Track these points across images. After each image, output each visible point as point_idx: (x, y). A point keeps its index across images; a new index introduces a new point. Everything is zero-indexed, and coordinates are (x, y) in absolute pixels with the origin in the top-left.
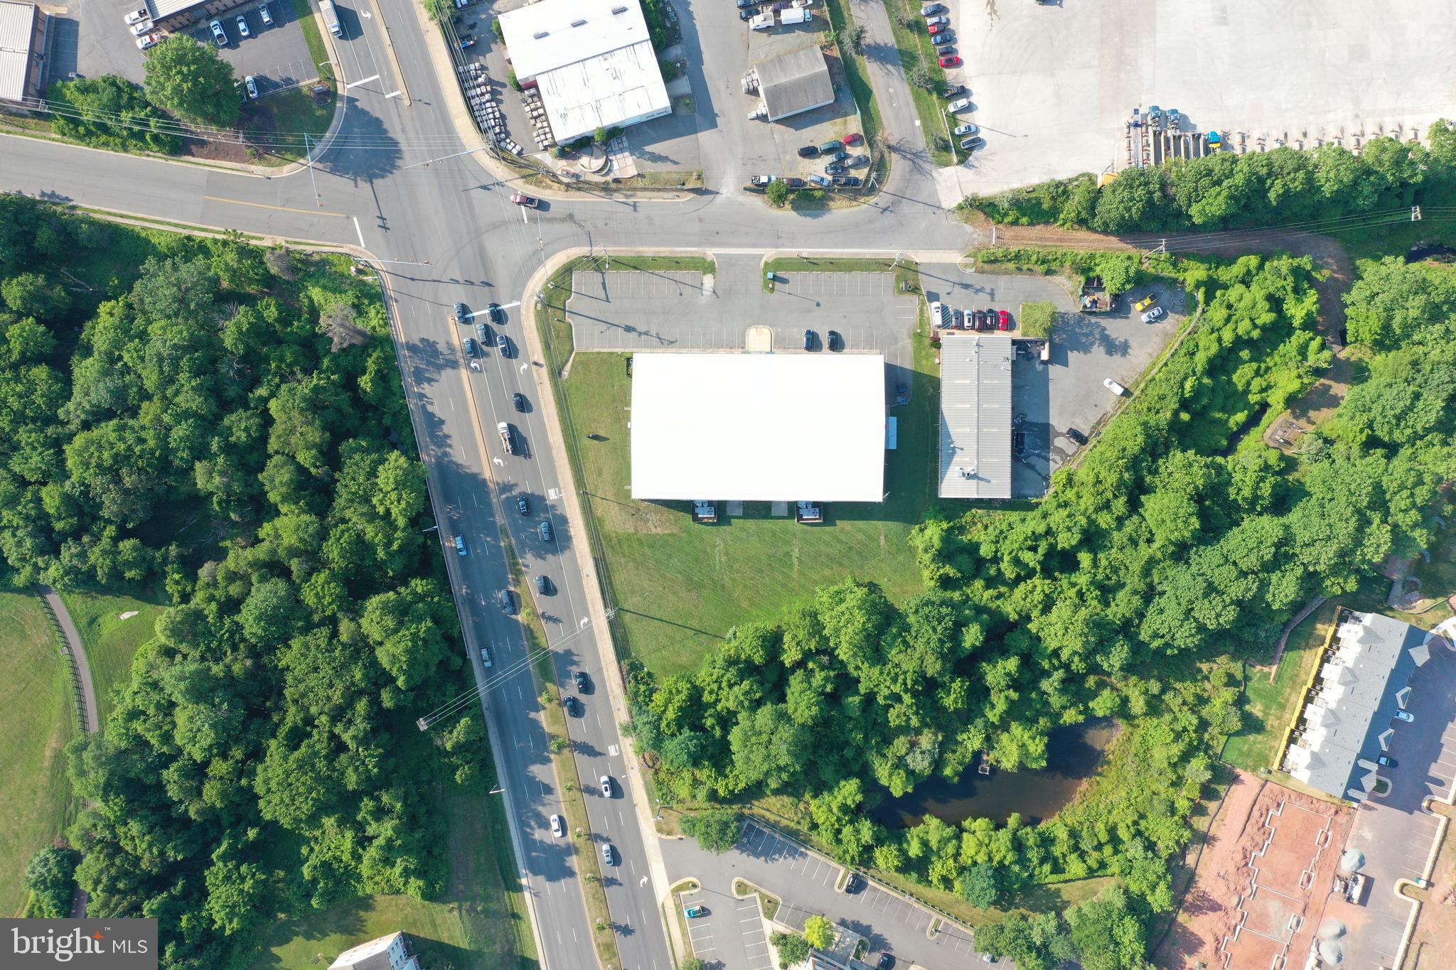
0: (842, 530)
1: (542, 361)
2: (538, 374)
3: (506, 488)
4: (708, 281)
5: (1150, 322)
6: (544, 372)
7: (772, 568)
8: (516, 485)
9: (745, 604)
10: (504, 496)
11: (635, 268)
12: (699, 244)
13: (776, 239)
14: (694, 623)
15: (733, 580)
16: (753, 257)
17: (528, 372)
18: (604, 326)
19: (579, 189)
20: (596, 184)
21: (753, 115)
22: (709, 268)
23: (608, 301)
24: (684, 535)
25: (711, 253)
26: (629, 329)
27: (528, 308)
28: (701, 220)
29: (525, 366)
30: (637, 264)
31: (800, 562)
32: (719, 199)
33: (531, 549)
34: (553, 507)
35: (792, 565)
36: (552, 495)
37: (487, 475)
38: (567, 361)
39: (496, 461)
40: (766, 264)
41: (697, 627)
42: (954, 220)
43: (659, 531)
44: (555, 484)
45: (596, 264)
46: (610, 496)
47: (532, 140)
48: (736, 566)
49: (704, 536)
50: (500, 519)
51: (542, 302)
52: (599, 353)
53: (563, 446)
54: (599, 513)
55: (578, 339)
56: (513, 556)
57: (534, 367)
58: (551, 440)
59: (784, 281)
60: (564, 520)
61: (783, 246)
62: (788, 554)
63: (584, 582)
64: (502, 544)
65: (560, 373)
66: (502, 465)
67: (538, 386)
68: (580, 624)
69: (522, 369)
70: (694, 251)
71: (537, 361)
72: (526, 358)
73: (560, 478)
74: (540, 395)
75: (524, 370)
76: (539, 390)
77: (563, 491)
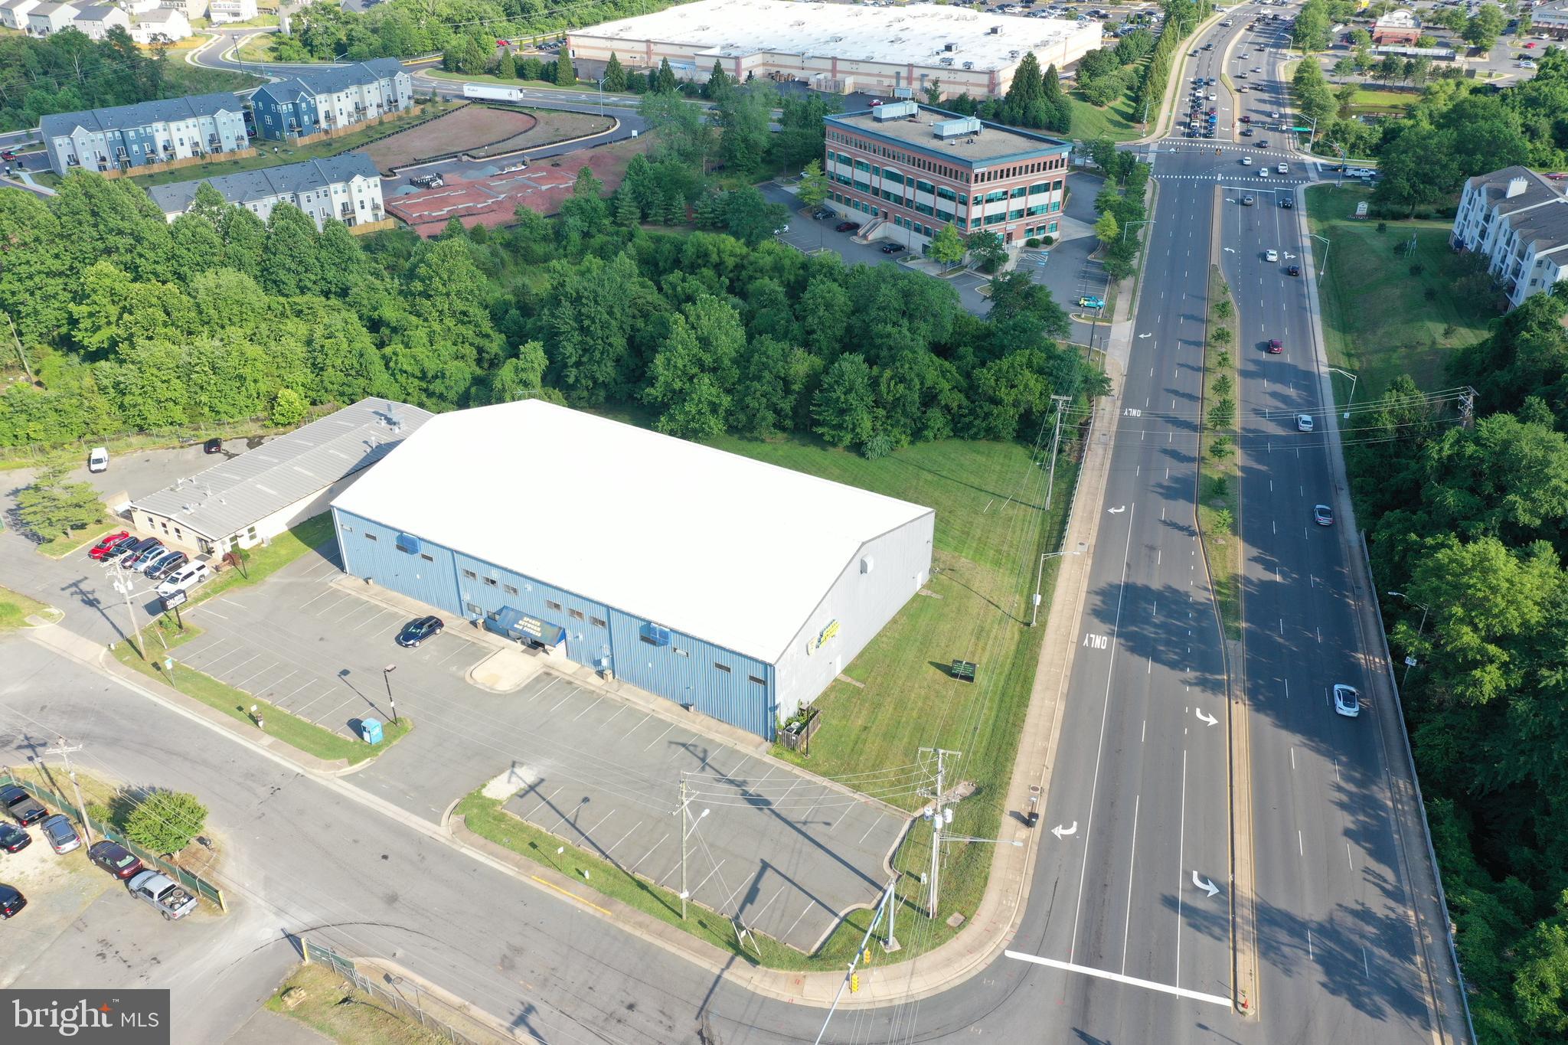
1: (1008, 824)
2: (1031, 801)
4: (500, 789)
6: (1015, 799)
8: (1187, 682)
10: (1218, 677)
13: (282, 792)
16: (365, 782)
17: (1058, 816)
18: (814, 828)
22: (474, 807)
23: (765, 866)
25: (443, 830)
26: (759, 802)
27: (991, 932)
28: (392, 899)
29: (1059, 831)
32: (298, 920)
33: (1188, 603)
34: (1111, 634)
36: (1102, 642)
37: (1241, 711)
39: (1212, 721)
44: (1084, 653)
50: (1235, 648)
51: (942, 927)
52: (856, 788)
56: (1225, 604)
57: (1037, 818)
58: (1060, 707)
61: (285, 773)
63: (1092, 540)
64: (1244, 623)
65: (978, 791)
66: (1198, 710)
67: (1047, 787)
68: (1128, 509)
69: (1072, 831)
70: (472, 845)
71: (1023, 825)
72: (1049, 844)
73: (1071, 655)
74: (1047, 775)
75: (1067, 826)
76: (1044, 784)
77: (1074, 637)
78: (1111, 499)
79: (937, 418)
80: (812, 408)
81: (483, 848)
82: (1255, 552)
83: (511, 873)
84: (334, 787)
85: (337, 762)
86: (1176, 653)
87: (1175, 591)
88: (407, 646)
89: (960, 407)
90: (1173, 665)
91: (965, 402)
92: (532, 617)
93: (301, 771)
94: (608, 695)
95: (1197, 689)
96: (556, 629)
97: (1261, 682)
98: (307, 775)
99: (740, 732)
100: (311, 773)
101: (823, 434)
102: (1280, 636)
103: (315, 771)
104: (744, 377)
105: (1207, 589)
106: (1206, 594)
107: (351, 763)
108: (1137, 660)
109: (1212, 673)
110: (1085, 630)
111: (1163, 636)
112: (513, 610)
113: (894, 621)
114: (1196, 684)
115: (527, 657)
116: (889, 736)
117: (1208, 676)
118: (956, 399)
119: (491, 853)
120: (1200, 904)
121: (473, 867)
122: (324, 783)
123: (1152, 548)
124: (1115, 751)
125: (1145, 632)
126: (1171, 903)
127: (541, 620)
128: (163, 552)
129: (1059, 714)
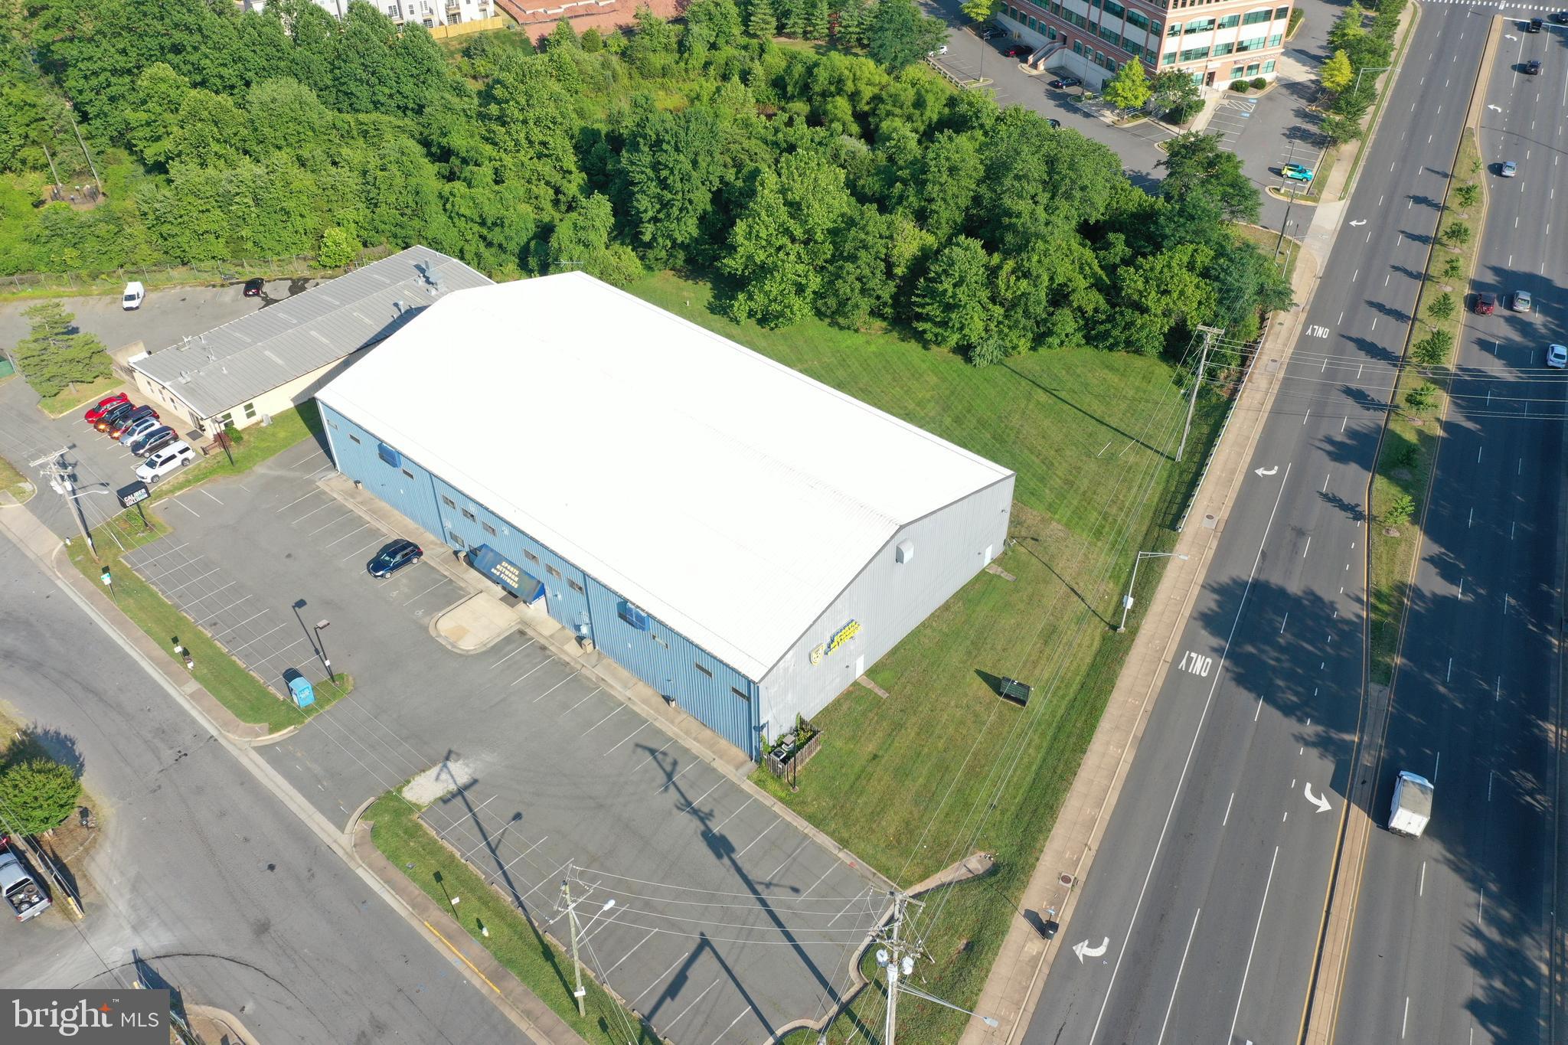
1: (1020, 926)
2: (1056, 901)
4: (424, 789)
6: (1035, 896)
8: (1300, 739)
10: (1347, 737)
13: (188, 760)
14: (1042, 398)
16: (279, 759)
17: (1085, 930)
22: (388, 811)
23: (704, 943)
25: (345, 835)
26: (720, 846)
28: (262, 928)
29: (1082, 950)
33: (1331, 619)
34: (1218, 651)
36: (1204, 665)
38: (947, 885)
39: (1324, 806)
40: (275, 726)
44: (1177, 678)
46: (1059, 587)
50: (1378, 697)
52: (844, 843)
53: (1105, 725)
56: (1377, 628)
57: (1057, 927)
58: (1128, 756)
61: (199, 734)
63: (1224, 514)
64: (1399, 659)
65: (993, 871)
66: (1309, 786)
67: (1082, 878)
68: (1281, 472)
69: (1100, 952)
70: (370, 866)
71: (1038, 934)
72: (1064, 968)
73: (1158, 681)
74: (1087, 859)
75: (1093, 945)
76: (1081, 873)
77: (1169, 655)
78: (1262, 456)
79: (1066, 322)
80: (914, 299)
81: (380, 872)
82: (1436, 549)
83: (403, 913)
84: (244, 761)
85: (257, 727)
86: (1296, 694)
87: (1317, 599)
88: (376, 577)
89: (1096, 310)
90: (1288, 710)
91: (1103, 304)
92: (511, 563)
93: (214, 732)
94: (584, 671)
95: (1314, 752)
96: (535, 582)
97: (1402, 751)
98: (222, 741)
99: (723, 743)
100: (226, 738)
101: (924, 332)
102: (1444, 683)
103: (230, 736)
104: (838, 256)
105: (1359, 600)
106: (1356, 607)
107: (272, 731)
108: (1244, 696)
109: (1340, 729)
110: (1187, 644)
111: (1287, 665)
112: (492, 550)
113: (946, 607)
114: (1314, 745)
115: (504, 607)
116: (902, 773)
117: (1334, 735)
118: (1092, 301)
119: (388, 881)
121: (362, 896)
122: (235, 752)
123: (1301, 533)
124: (1183, 834)
125: (1264, 657)
127: (519, 568)
128: (153, 425)
129: (1124, 768)
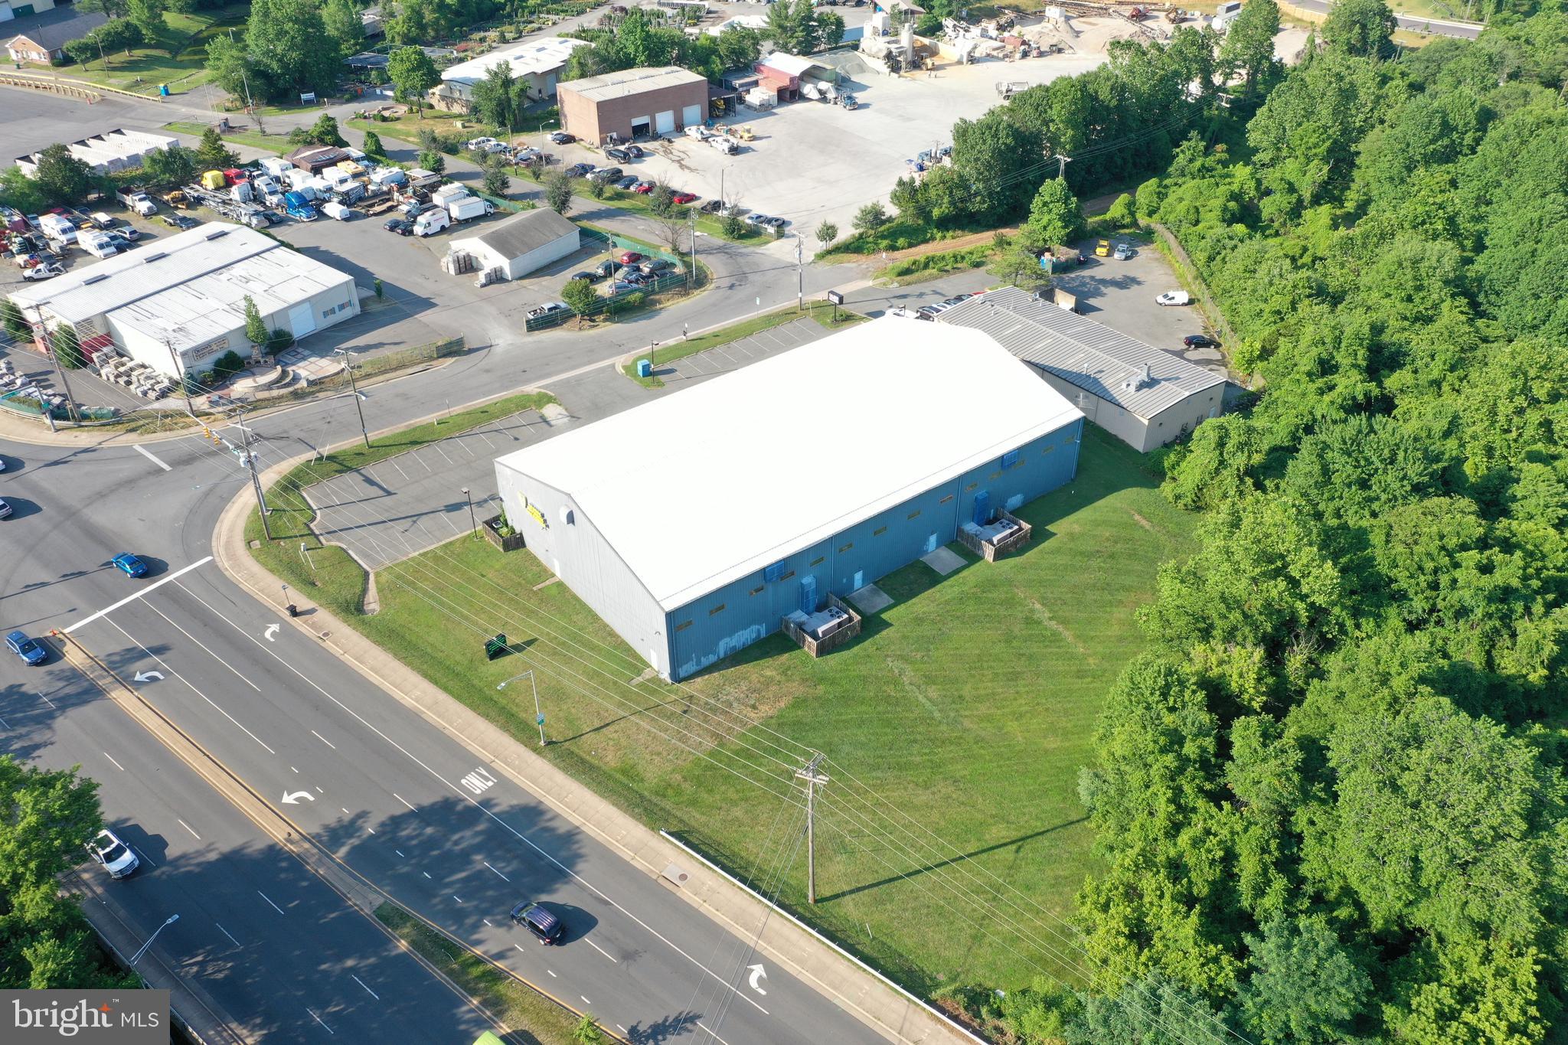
0: (1072, 537)
1: (308, 603)
2: (313, 626)
3: (335, 835)
4: (551, 410)
5: (1127, 258)
6: (325, 617)
7: (1031, 657)
8: (362, 815)
9: (1052, 743)
10: (343, 851)
11: (414, 443)
12: (507, 388)
13: (618, 348)
14: (998, 832)
15: (989, 718)
16: (602, 370)
17: (287, 632)
18: (407, 523)
19: (254, 409)
20: (280, 398)
21: (483, 281)
22: (543, 400)
23: (389, 493)
24: (821, 689)
25: (532, 388)
27: (231, 556)
28: (487, 371)
29: (275, 627)
30: (415, 441)
31: (1064, 622)
32: (497, 350)
33: (485, 913)
34: (487, 803)
35: (1055, 639)
36: (476, 785)
37: (277, 833)
38: (365, 591)
39: (288, 799)
40: (624, 367)
41: (1015, 835)
42: (824, 266)
43: (765, 710)
44: (472, 763)
45: (339, 464)
46: (613, 710)
47: (135, 396)
48: (967, 690)
49: (864, 670)
50: (367, 900)
51: (260, 537)
52: (425, 554)
53: (442, 696)
54: (611, 760)
55: (365, 556)
56: (453, 950)
57: (296, 622)
58: (408, 701)
59: (671, 371)
60: (532, 813)
61: (634, 349)
62: (1030, 621)
63: (685, 893)
64: (403, 945)
65: (361, 607)
66: (311, 798)
67: (323, 644)
69: (268, 634)
72: (269, 616)
74: (337, 651)
75: (273, 634)
76: (328, 644)
77: (499, 765)
86: (410, 838)
97: (305, 884)
108: (428, 799)
109: (354, 850)
110: (503, 782)
111: (448, 845)
113: (612, 634)
120: (140, 664)
123: (627, 956)
124: (320, 706)
125: (468, 833)
126: (158, 650)
129: (397, 695)
